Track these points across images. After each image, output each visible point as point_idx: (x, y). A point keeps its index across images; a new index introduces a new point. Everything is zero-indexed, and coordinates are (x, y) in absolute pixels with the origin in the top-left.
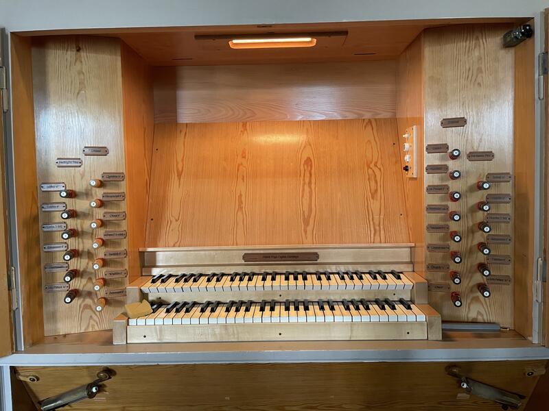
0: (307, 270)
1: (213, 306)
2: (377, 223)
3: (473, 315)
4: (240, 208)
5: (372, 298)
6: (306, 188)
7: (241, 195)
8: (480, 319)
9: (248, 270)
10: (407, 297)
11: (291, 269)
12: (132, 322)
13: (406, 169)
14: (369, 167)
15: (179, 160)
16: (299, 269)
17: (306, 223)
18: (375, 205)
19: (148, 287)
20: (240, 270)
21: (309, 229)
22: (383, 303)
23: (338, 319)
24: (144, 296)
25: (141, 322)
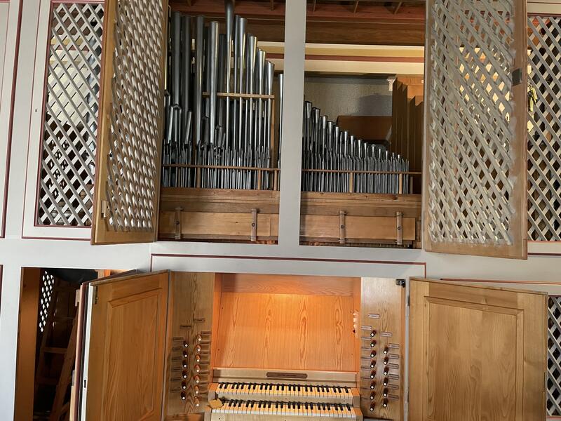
0: (301, 384)
1: (251, 403)
2: (339, 357)
3: (381, 415)
4: (266, 345)
5: (333, 402)
6: (303, 335)
7: (267, 338)
8: (385, 417)
9: (269, 382)
10: (350, 403)
11: (292, 383)
12: (214, 411)
13: (354, 331)
14: (337, 325)
15: (235, 314)
16: (297, 383)
17: (302, 357)
18: (339, 348)
19: (218, 390)
20: (265, 382)
21: (303, 360)
22: (338, 406)
23: (314, 415)
24: (216, 396)
25: (218, 411)
